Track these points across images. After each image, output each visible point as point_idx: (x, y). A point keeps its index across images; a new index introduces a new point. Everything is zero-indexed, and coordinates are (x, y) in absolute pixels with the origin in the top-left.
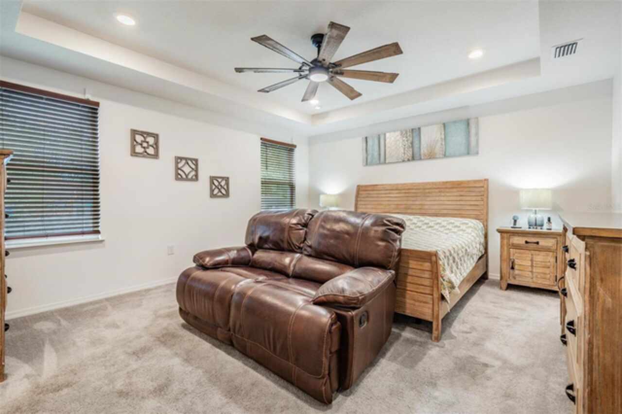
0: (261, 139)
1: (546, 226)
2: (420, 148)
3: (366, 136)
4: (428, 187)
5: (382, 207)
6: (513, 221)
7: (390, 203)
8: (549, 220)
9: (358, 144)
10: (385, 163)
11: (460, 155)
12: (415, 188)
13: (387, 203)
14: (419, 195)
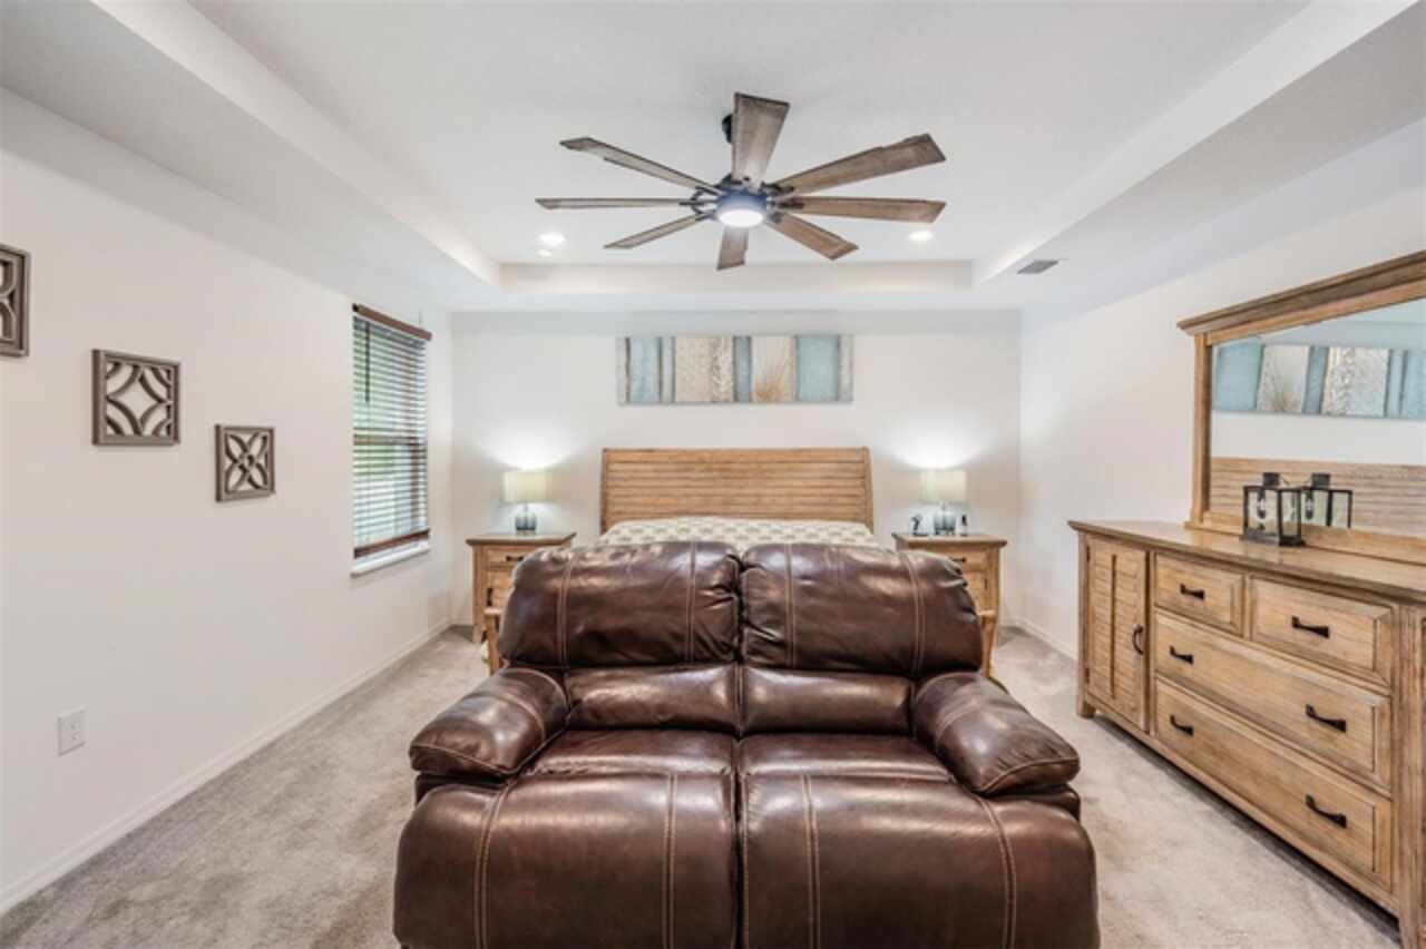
0: (355, 308)
1: (959, 529)
2: (749, 378)
3: (626, 335)
4: (766, 458)
5: (671, 500)
6: (913, 523)
7: (688, 491)
8: (964, 519)
9: (606, 353)
10: (673, 401)
11: (824, 401)
12: (741, 459)
13: (682, 491)
14: (749, 475)
